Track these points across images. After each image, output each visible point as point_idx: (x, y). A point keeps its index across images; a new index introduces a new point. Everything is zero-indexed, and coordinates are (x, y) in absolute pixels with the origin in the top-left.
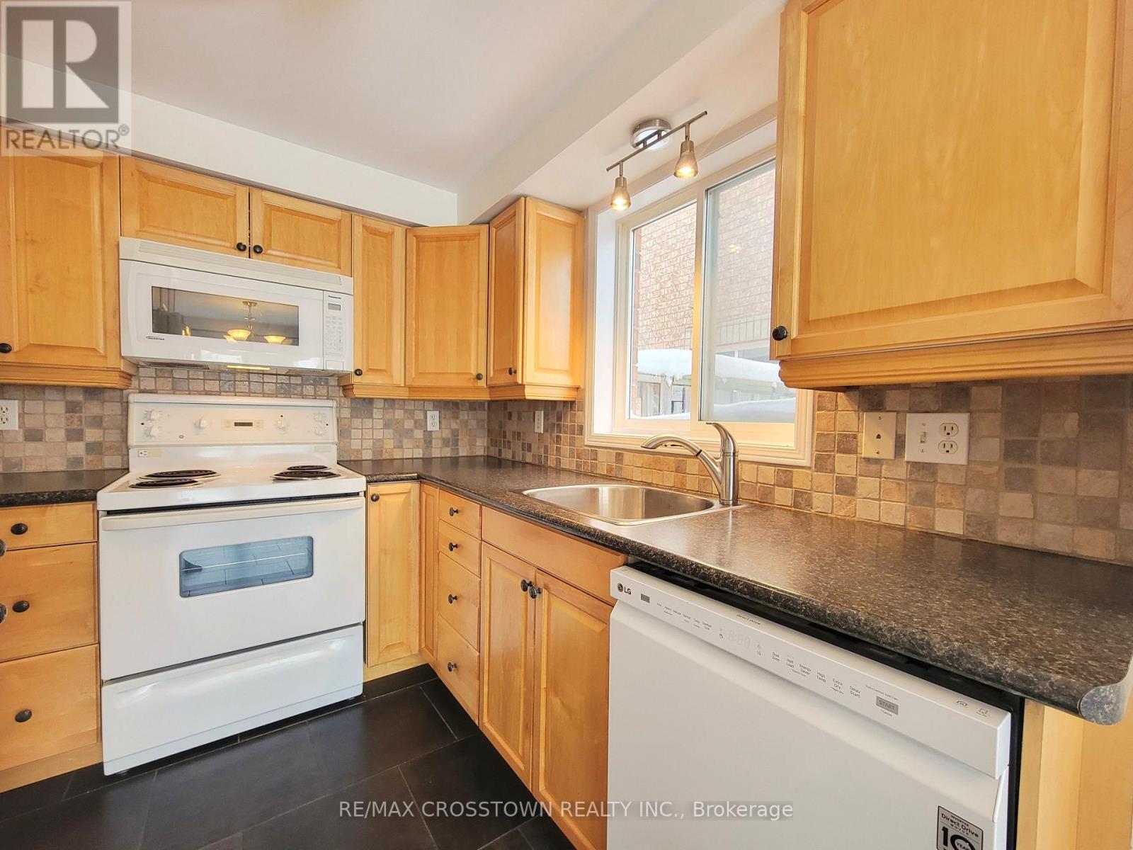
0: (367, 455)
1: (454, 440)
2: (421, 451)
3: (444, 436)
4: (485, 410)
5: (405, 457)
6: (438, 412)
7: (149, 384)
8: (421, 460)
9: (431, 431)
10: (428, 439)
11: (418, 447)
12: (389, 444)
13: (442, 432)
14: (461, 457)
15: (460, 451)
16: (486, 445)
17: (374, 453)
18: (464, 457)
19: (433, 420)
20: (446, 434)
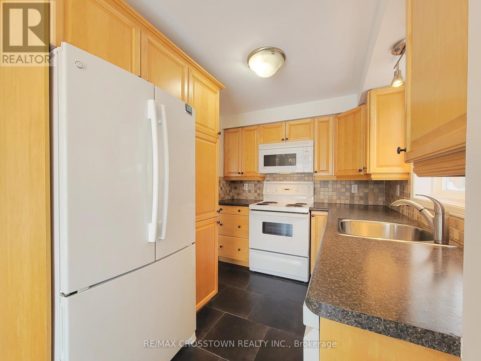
0: (326, 201)
1: (366, 197)
2: (349, 201)
3: (360, 195)
4: (384, 184)
5: (341, 203)
6: (357, 185)
7: (268, 179)
8: (349, 205)
9: (354, 193)
10: (352, 196)
11: (347, 199)
12: (335, 198)
13: (359, 194)
14: (370, 205)
15: (369, 202)
16: (384, 200)
17: (328, 200)
18: (371, 205)
19: (355, 189)
20: (361, 194)
